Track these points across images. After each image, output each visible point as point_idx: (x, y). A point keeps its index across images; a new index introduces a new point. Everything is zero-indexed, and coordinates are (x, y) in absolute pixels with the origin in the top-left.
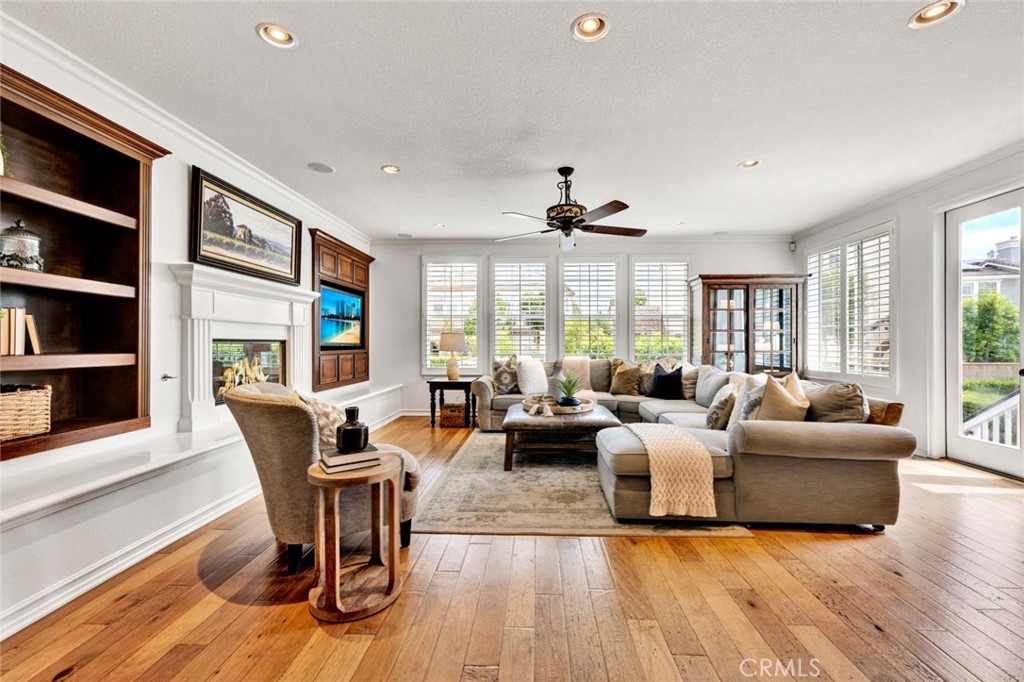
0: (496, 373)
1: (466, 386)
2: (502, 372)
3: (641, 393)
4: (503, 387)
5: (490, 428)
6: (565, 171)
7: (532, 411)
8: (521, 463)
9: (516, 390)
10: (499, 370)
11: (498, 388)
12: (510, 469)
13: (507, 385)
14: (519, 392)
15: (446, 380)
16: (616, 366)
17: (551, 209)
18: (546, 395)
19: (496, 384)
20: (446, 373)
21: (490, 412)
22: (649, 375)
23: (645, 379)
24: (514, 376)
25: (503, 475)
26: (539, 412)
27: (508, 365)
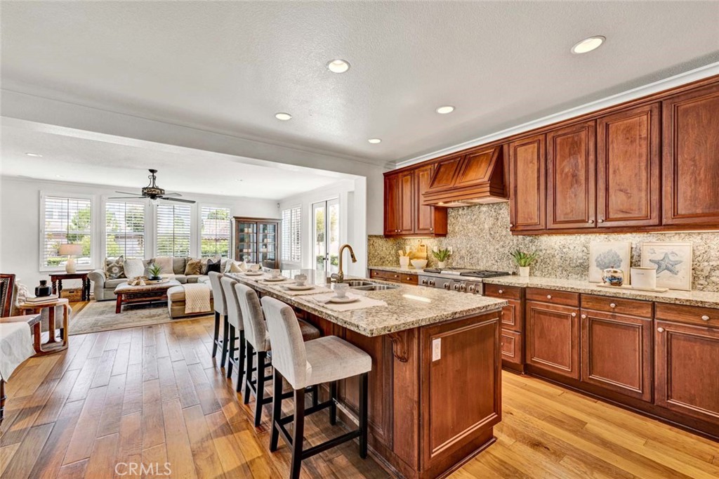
0: (107, 267)
1: (83, 277)
2: (113, 267)
3: (201, 273)
4: (114, 275)
5: (103, 299)
6: (152, 171)
7: (133, 284)
8: (126, 309)
9: (123, 276)
10: (110, 266)
11: (110, 276)
12: (120, 312)
13: (116, 274)
14: (126, 277)
15: (66, 273)
16: (188, 261)
17: (144, 189)
18: (142, 275)
19: (108, 274)
20: (65, 269)
21: (103, 290)
22: (205, 265)
23: (203, 267)
24: (122, 268)
25: (114, 315)
26: (137, 284)
27: (117, 262)
